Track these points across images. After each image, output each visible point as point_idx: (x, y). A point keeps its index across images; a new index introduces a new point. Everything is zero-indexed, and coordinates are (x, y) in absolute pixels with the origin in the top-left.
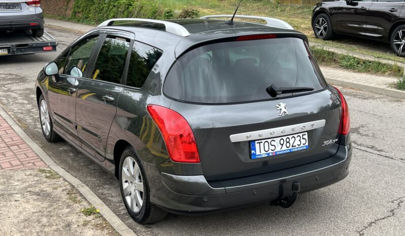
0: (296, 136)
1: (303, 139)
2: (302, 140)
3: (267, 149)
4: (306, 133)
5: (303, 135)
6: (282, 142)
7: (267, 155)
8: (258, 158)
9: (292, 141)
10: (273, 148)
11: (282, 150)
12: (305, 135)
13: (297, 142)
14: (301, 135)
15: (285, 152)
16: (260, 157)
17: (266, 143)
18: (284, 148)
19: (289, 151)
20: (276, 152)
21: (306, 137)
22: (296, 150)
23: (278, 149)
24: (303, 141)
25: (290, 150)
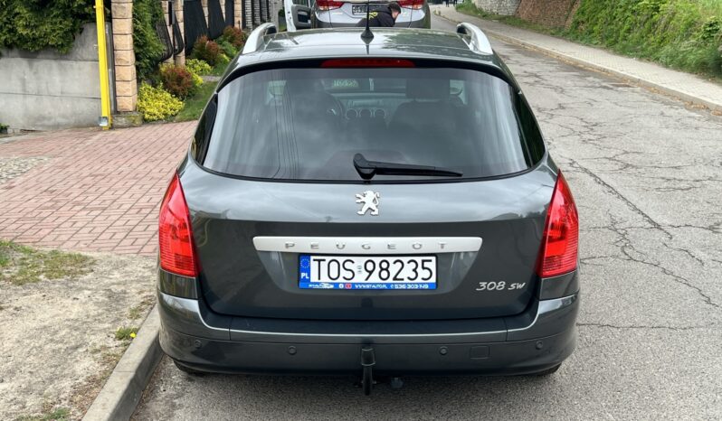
0: (405, 260)
1: (424, 268)
2: (419, 270)
3: (334, 274)
4: (433, 259)
5: (423, 261)
6: (370, 267)
7: (332, 286)
8: (311, 289)
9: (394, 269)
10: (349, 275)
11: (369, 281)
12: (430, 261)
13: (407, 272)
14: (419, 260)
15: (374, 286)
16: (317, 286)
17: (334, 265)
18: (375, 278)
19: (385, 286)
20: (353, 284)
21: (432, 265)
22: (403, 287)
23: (360, 278)
24: (423, 274)
25: (388, 285)
